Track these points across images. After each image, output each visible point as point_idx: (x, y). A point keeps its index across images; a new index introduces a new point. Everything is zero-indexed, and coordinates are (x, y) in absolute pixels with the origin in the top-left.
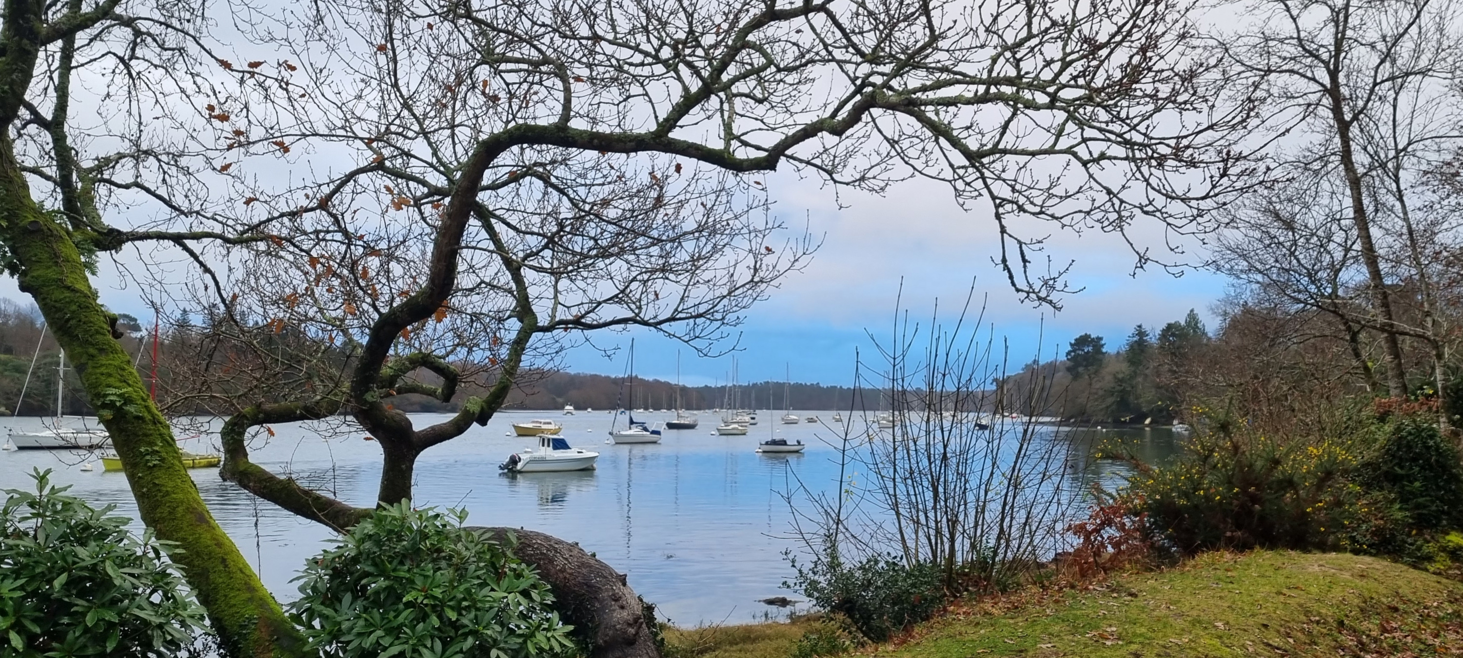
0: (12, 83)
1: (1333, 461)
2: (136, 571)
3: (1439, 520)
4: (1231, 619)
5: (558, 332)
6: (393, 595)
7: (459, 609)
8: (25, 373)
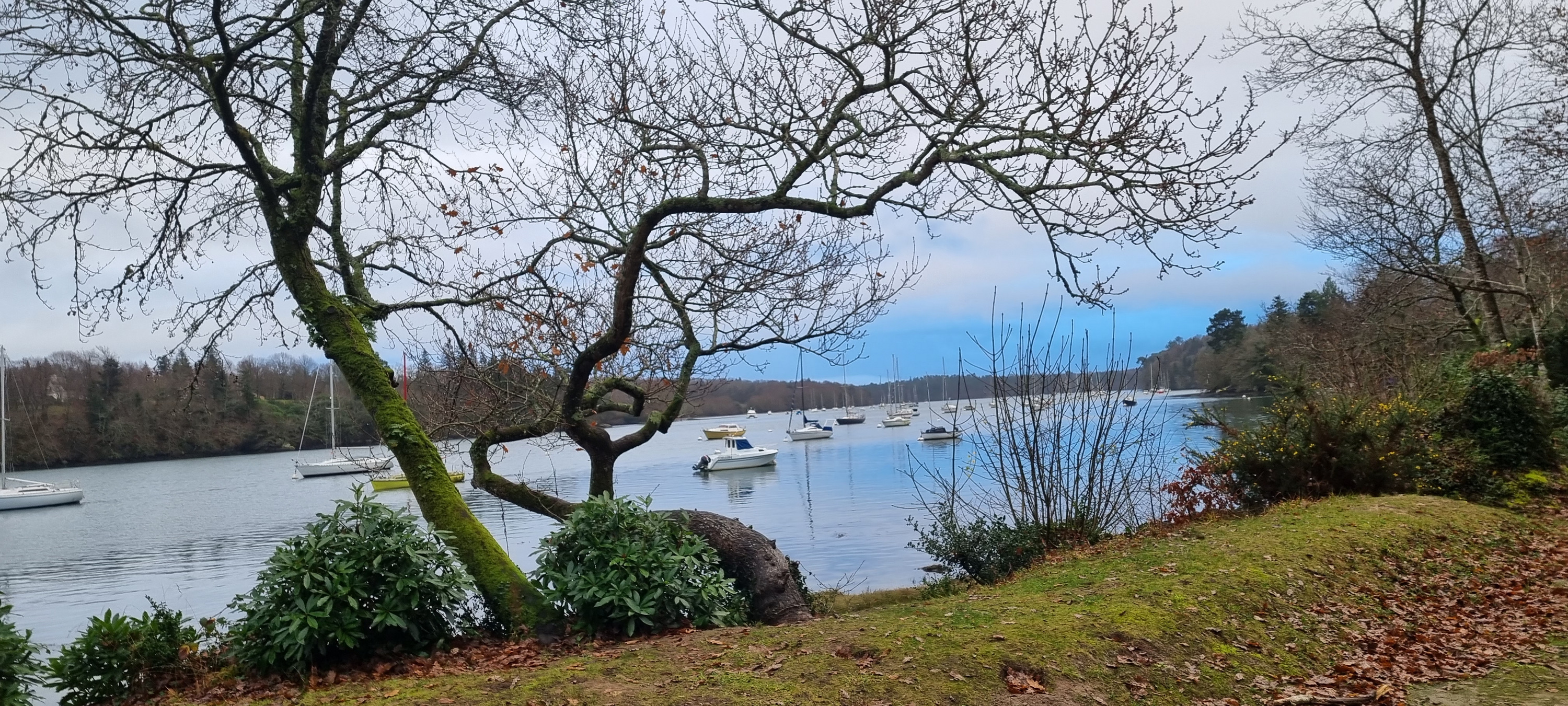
0: (307, 207)
1: (1403, 413)
2: (425, 552)
3: (1519, 460)
4: (1280, 551)
5: (718, 354)
6: (603, 561)
7: (650, 570)
8: (303, 413)
